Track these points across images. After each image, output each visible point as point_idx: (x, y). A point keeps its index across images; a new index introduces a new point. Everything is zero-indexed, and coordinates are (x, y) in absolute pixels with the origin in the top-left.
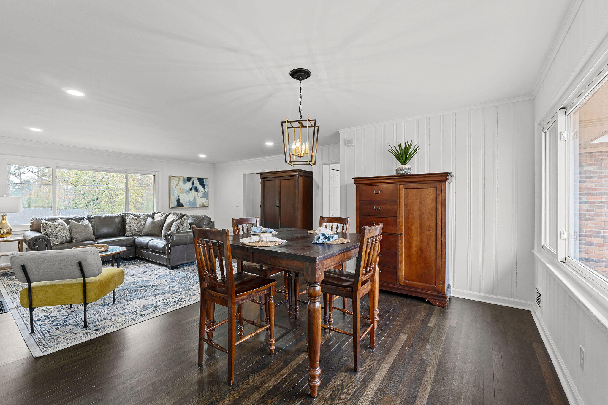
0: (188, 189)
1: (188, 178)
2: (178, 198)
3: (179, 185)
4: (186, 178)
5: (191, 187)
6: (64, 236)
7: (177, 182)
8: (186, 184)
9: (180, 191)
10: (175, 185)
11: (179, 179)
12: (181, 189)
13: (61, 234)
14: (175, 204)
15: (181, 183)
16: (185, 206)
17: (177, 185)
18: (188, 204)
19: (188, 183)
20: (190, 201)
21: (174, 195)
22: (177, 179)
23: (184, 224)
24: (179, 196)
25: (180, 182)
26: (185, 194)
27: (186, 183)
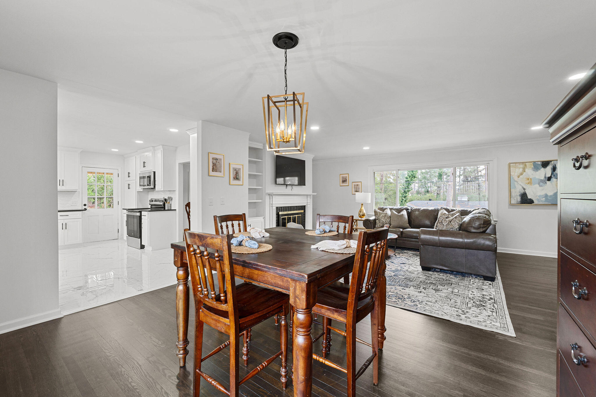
0: (543, 178)
1: (543, 162)
2: (522, 191)
3: (524, 173)
4: (539, 163)
5: (549, 175)
7: (521, 170)
8: (539, 171)
9: (528, 182)
10: (517, 174)
11: (526, 165)
12: (528, 179)
13: (383, 220)
14: (517, 199)
15: (530, 172)
16: (536, 202)
17: (521, 174)
18: (542, 199)
19: (543, 169)
20: (546, 196)
21: (515, 187)
22: (522, 166)
24: (524, 189)
25: (526, 170)
26: (538, 185)
27: (539, 170)
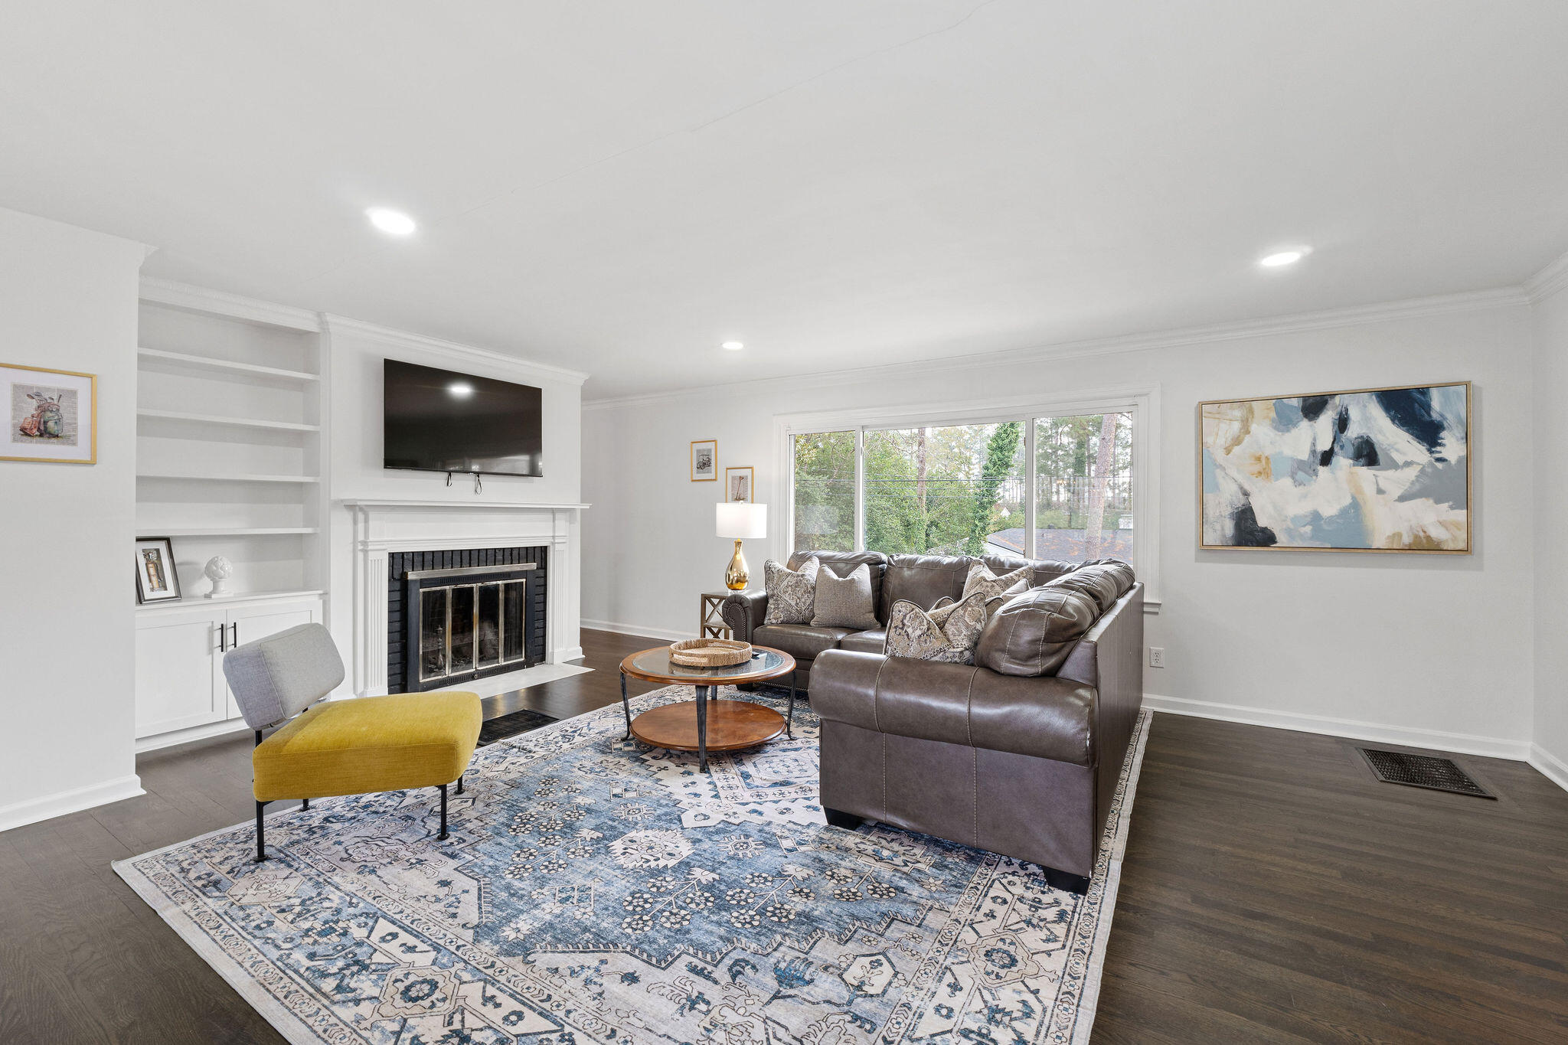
0: (1304, 455)
1: (1305, 398)
2: (1240, 502)
3: (1247, 438)
4: (1295, 402)
5: (1324, 445)
6: (793, 603)
7: (1236, 426)
8: (1294, 432)
9: (1257, 468)
10: (1221, 441)
11: (1251, 411)
12: (1259, 459)
13: (787, 599)
14: (1223, 529)
15: (1263, 433)
16: (1282, 539)
17: (1237, 441)
18: (1303, 530)
19: (1305, 423)
20: (1316, 517)
21: (1216, 487)
22: (1237, 413)
23: (910, 630)
24: (1246, 494)
25: (1254, 427)
26: (1287, 482)
27: (1295, 425)
